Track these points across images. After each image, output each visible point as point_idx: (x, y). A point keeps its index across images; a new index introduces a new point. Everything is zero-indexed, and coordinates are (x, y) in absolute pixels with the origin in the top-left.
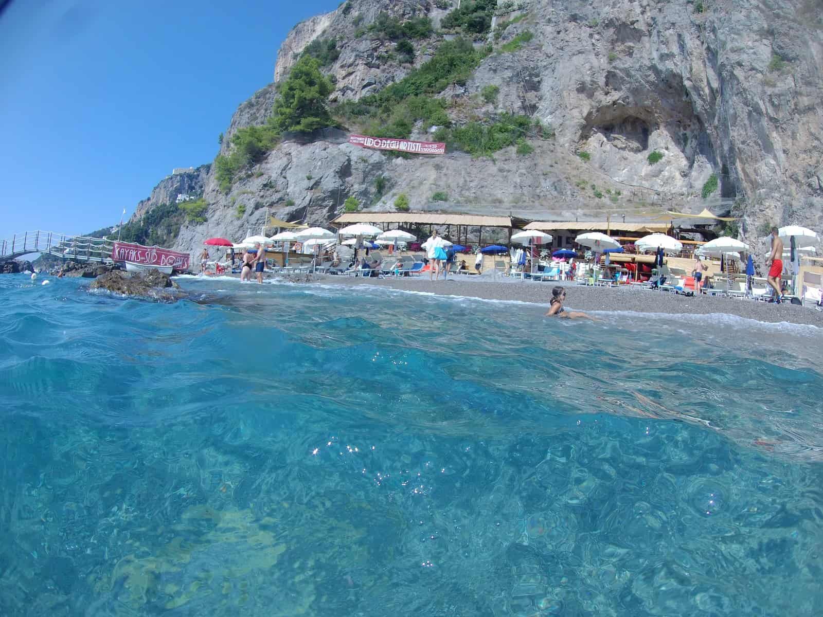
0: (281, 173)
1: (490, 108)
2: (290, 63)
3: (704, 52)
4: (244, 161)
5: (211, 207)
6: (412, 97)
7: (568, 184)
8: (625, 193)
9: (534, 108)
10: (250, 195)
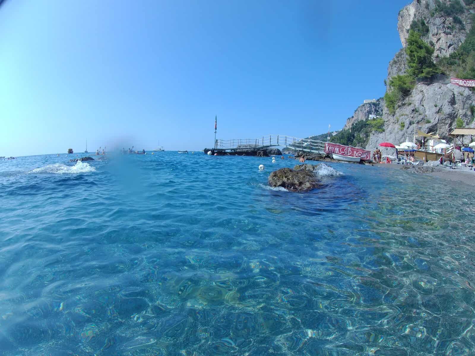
2: (407, 36)
4: (399, 96)
5: (386, 123)
6: (473, 52)
10: (406, 116)
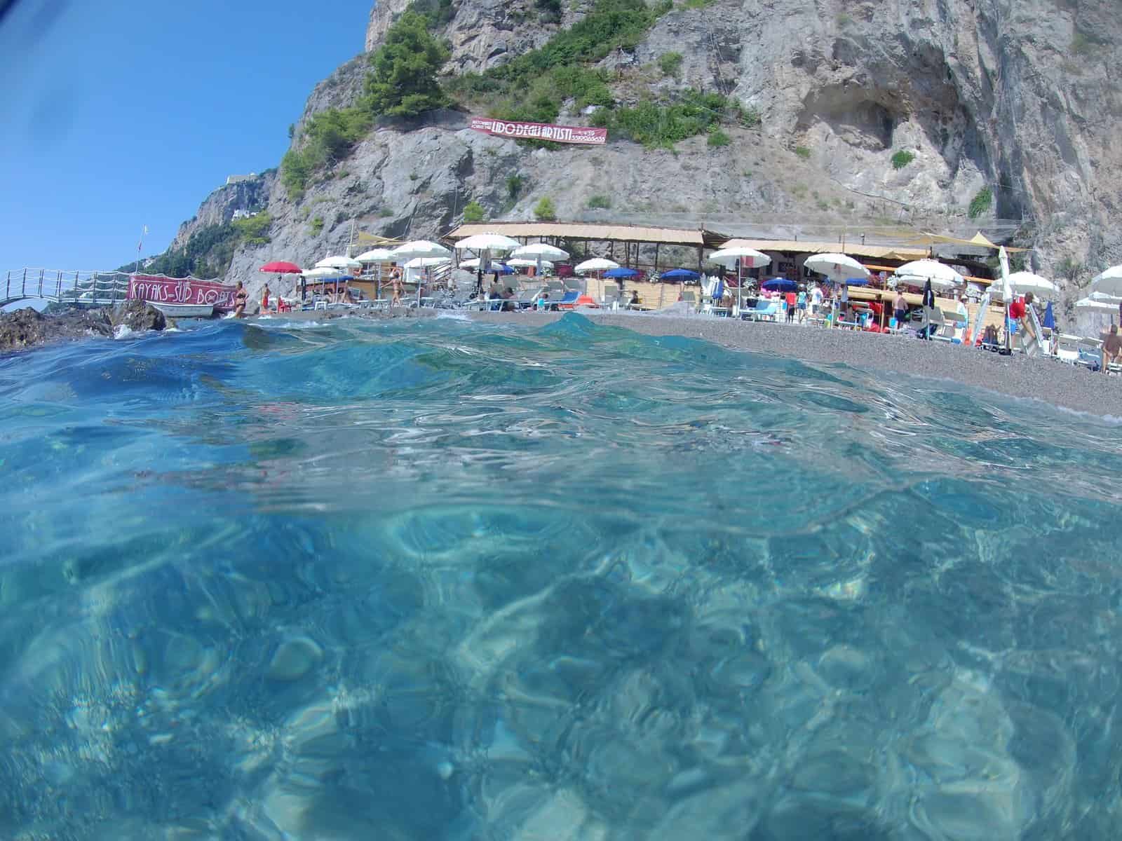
0: (374, 173)
1: (670, 82)
2: (388, 27)
3: (975, 21)
4: (323, 158)
5: (276, 222)
6: (559, 68)
7: (779, 189)
8: (861, 205)
9: (731, 85)
10: (330, 203)
